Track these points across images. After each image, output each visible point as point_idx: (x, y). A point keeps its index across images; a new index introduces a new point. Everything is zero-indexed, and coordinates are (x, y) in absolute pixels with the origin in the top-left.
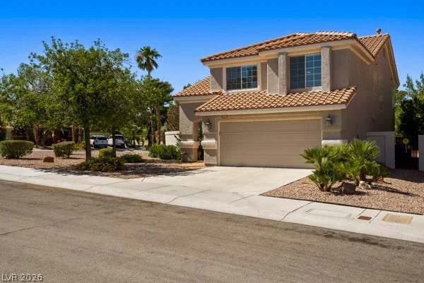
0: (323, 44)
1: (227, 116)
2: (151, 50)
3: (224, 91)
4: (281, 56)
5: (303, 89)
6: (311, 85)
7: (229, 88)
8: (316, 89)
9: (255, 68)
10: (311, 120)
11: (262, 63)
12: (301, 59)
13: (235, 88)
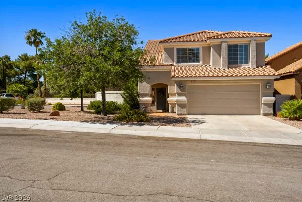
0: (252, 38)
1: (195, 81)
2: (38, 31)
3: (175, 64)
4: (224, 43)
5: (236, 66)
6: (241, 63)
7: (178, 62)
8: (246, 66)
9: (198, 49)
10: (254, 85)
11: (203, 47)
12: (236, 46)
13: (183, 62)
